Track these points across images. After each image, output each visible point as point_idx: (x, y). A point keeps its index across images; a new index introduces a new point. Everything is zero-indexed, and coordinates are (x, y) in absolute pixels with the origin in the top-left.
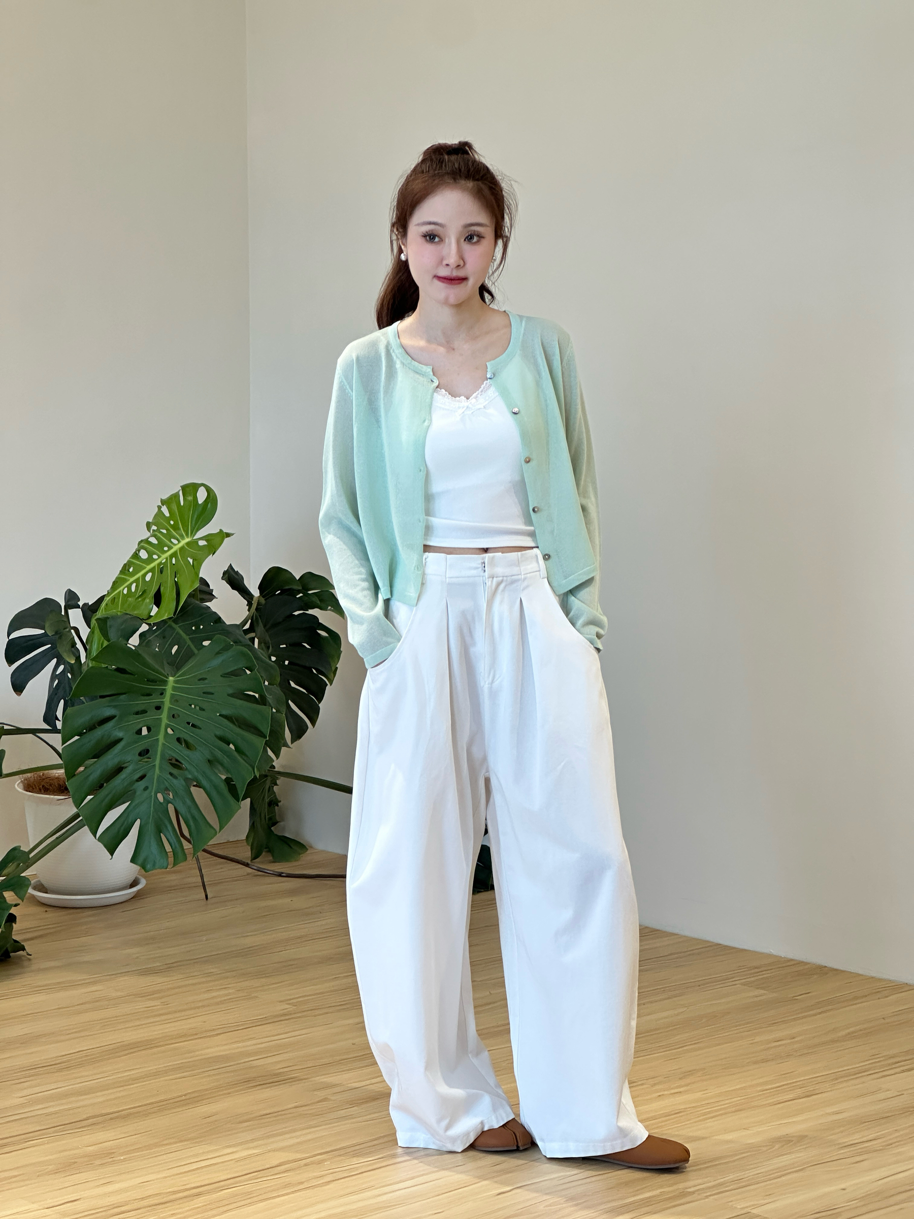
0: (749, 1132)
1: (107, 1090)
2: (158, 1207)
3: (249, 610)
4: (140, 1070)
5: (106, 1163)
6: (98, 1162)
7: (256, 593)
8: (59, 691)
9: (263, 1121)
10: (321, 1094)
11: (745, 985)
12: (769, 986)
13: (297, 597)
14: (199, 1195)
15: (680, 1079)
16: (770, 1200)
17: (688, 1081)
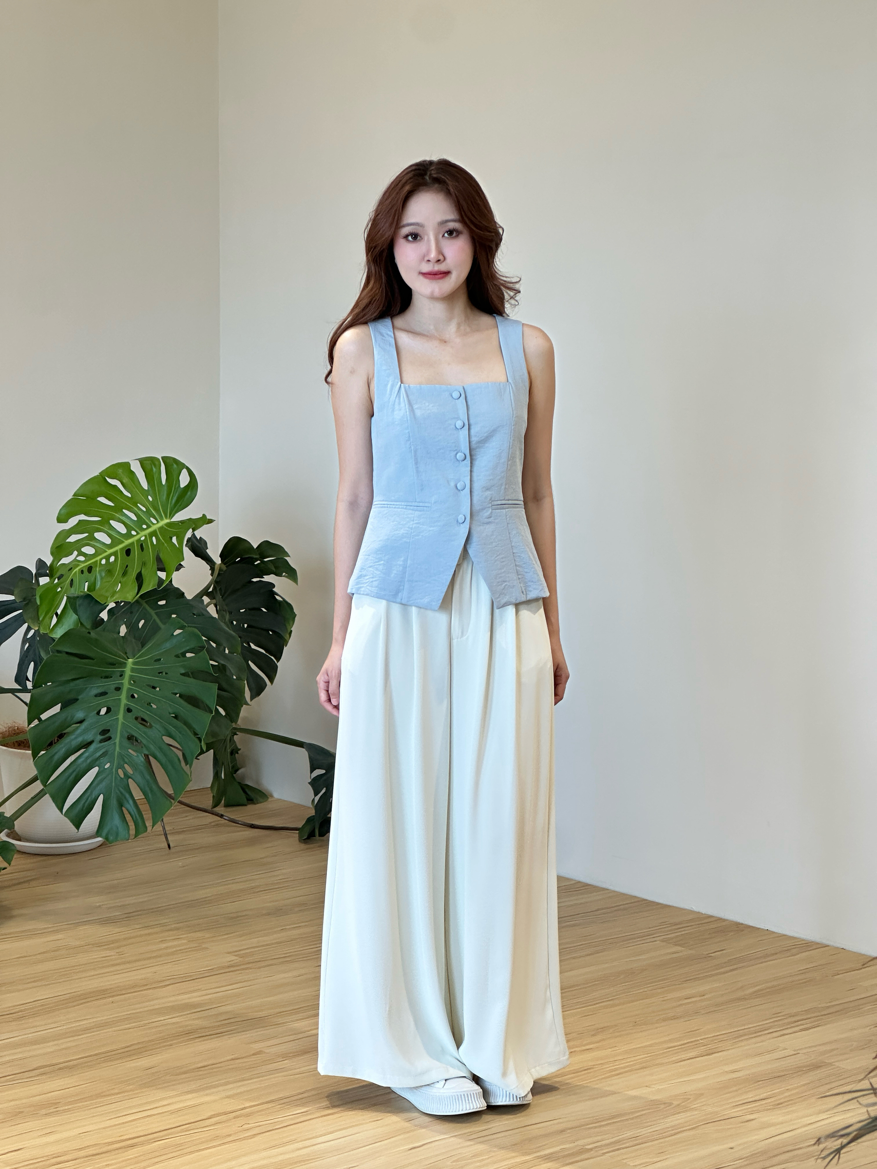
0: (650, 1090)
1: (59, 1040)
2: (92, 1157)
3: (212, 574)
4: (92, 1021)
5: (53, 1112)
6: (44, 1112)
7: (218, 561)
8: (31, 652)
9: (201, 1073)
10: (257, 1047)
11: (663, 941)
12: (685, 943)
13: (256, 563)
14: (132, 1146)
15: (593, 1035)
16: (662, 1158)
17: (598, 1038)
